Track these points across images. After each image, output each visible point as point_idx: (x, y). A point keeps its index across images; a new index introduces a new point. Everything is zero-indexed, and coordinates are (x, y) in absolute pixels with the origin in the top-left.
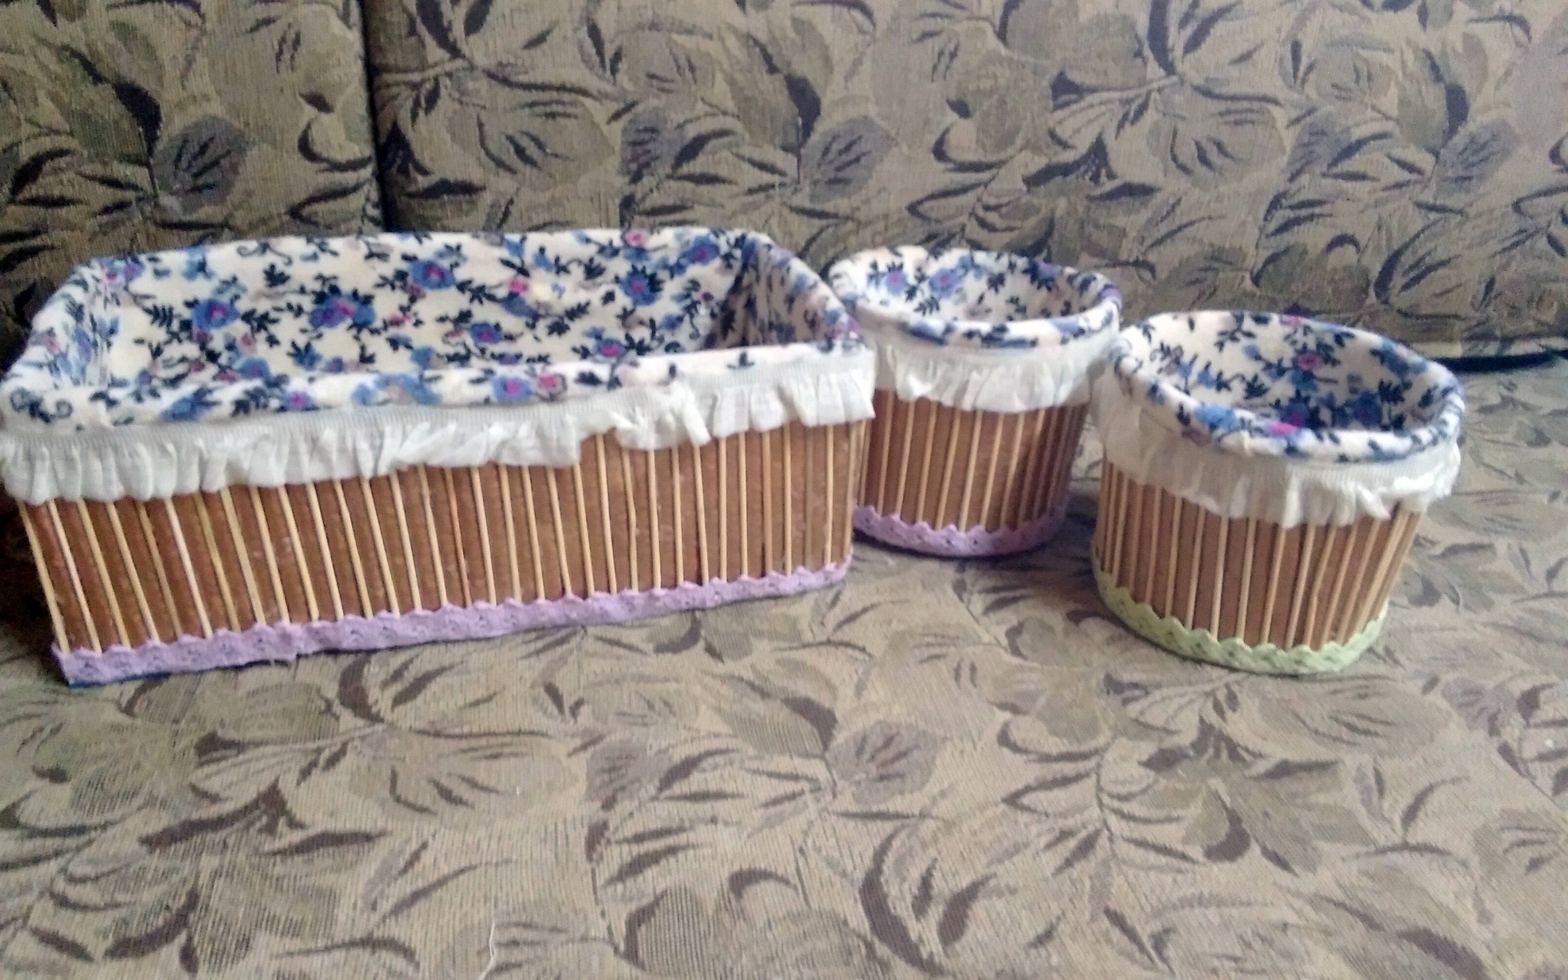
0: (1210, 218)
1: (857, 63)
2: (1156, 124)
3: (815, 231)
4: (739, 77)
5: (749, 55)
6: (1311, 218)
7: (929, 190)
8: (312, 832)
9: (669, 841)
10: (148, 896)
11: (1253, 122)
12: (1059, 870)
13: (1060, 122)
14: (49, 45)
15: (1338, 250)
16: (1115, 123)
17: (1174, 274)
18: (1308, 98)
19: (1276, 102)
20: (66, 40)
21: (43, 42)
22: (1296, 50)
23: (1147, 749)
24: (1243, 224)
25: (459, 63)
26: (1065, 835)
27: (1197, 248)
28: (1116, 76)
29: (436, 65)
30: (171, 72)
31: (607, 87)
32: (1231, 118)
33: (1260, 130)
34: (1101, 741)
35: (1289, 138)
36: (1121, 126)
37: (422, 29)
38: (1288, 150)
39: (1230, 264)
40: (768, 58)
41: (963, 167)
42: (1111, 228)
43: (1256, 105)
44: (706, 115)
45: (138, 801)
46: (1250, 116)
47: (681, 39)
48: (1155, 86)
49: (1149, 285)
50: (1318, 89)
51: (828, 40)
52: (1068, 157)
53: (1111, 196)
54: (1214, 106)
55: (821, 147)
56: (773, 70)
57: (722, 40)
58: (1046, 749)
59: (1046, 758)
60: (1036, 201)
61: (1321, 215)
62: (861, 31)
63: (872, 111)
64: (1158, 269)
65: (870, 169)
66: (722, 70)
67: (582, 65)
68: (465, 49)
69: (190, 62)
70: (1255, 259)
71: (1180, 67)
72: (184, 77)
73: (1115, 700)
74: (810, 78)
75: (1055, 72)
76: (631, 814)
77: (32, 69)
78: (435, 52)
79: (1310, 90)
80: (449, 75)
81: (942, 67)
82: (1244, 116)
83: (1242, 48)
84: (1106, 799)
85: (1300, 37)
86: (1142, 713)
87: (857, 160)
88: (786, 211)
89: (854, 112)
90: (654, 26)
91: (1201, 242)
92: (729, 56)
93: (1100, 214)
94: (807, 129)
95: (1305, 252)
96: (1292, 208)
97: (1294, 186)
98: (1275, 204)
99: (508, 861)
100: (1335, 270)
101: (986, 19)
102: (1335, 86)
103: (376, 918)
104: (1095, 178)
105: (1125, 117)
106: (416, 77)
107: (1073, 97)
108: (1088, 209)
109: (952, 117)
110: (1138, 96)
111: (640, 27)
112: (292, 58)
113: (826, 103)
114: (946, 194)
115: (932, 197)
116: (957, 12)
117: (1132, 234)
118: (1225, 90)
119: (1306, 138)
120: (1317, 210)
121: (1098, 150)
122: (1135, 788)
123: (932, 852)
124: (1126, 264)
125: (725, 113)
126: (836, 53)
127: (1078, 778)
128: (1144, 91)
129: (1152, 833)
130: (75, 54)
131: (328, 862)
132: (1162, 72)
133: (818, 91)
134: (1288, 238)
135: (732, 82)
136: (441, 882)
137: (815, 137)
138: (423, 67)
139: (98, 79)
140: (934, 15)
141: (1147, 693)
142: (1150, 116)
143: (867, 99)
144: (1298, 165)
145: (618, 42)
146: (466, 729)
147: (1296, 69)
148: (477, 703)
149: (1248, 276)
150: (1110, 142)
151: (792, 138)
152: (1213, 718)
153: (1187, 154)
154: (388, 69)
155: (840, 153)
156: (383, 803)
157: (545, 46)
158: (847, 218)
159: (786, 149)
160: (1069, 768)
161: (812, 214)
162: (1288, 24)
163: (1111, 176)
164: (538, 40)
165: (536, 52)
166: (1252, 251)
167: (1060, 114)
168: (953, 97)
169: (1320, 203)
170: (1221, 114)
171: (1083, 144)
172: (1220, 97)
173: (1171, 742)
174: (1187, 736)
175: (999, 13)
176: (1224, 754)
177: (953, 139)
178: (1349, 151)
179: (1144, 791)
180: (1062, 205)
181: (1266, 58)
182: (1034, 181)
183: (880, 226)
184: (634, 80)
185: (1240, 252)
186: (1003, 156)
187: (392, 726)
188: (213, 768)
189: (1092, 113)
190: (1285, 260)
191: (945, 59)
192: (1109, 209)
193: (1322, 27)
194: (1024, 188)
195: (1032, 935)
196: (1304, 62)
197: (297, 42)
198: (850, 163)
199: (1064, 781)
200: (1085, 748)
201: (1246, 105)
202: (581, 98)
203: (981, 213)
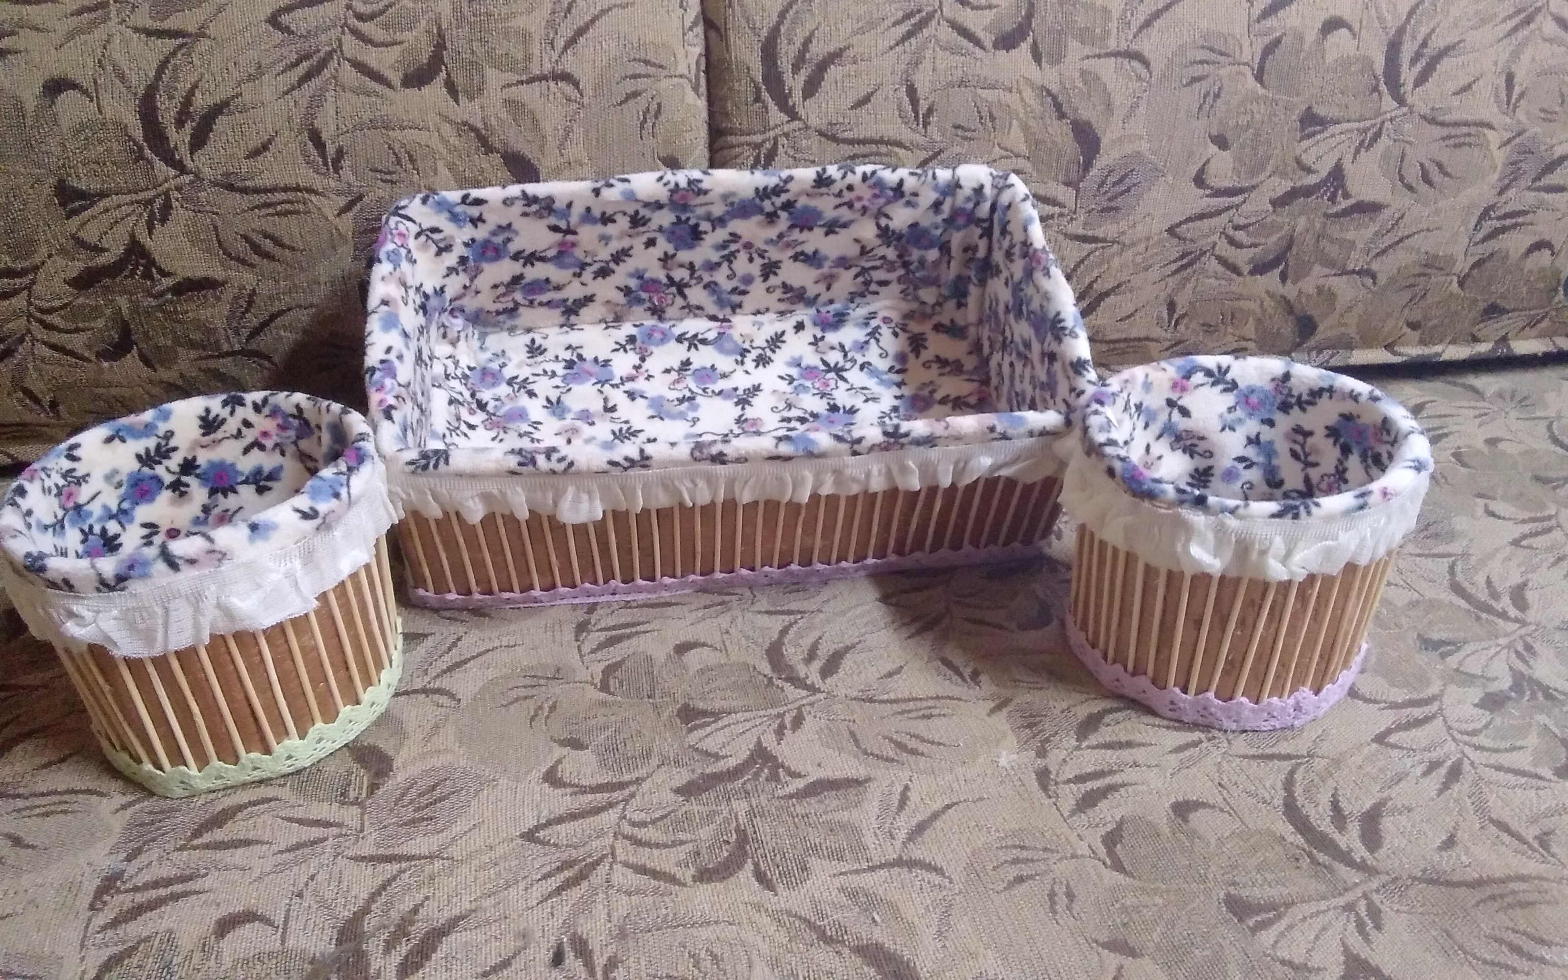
0: (1428, 230)
1: (1134, 107)
2: (1388, 148)
3: (1084, 254)
4: (1032, 123)
5: (1042, 104)
6: (1515, 226)
7: (1188, 214)
8: (811, 779)
9: (1108, 780)
10: (706, 833)
11: (1470, 145)
12: (1440, 792)
13: (1305, 151)
14: (450, 122)
15: (1536, 254)
16: (1353, 150)
17: (1392, 281)
18: (1519, 122)
19: (1490, 126)
20: (466, 117)
21: (447, 119)
22: (1510, 79)
23: (1476, 694)
24: (1456, 234)
25: (796, 124)
26: (1434, 766)
27: (1414, 257)
28: (1355, 110)
29: (776, 126)
30: (552, 143)
31: (919, 139)
32: (1452, 142)
33: (1476, 151)
34: (1434, 689)
35: (1500, 156)
36: (1357, 152)
37: (765, 96)
38: (1499, 168)
39: (1441, 269)
40: (1058, 106)
41: (1218, 193)
42: (1342, 242)
43: (1473, 130)
44: (1002, 157)
45: (655, 761)
46: (1467, 140)
47: (984, 93)
48: (1388, 116)
49: (1370, 291)
50: (1528, 113)
51: (1110, 87)
52: (1311, 180)
53: (1346, 212)
54: (1438, 131)
55: (1099, 180)
56: (1062, 116)
57: (1020, 92)
58: (1392, 698)
59: (1394, 706)
60: (1279, 220)
61: (1523, 224)
62: (1139, 78)
63: (1144, 147)
64: (1379, 276)
65: (1139, 197)
66: (1018, 119)
67: (900, 120)
68: (802, 112)
69: (568, 132)
70: (1462, 265)
71: (1410, 100)
72: (561, 147)
73: (1434, 655)
74: (1093, 121)
75: (1304, 107)
76: (1064, 760)
77: (434, 141)
78: (776, 115)
79: (1521, 115)
80: (786, 135)
81: (1207, 107)
82: (1462, 140)
83: (1464, 80)
84: (1458, 736)
85: (1514, 68)
86: (1461, 663)
87: (1128, 190)
88: (1061, 238)
89: (1128, 149)
90: (962, 83)
91: (1418, 251)
92: (1025, 105)
93: (1334, 231)
94: (1087, 165)
95: (1507, 257)
96: (1499, 218)
97: (1503, 198)
98: (1485, 214)
99: (981, 799)
100: (1530, 272)
101: (1247, 64)
102: (1543, 110)
103: (898, 844)
104: (1333, 199)
105: (1361, 143)
106: (758, 138)
107: (1318, 128)
108: (1324, 225)
109: (1213, 149)
110: (1373, 125)
111: (951, 85)
112: (653, 126)
113: (1105, 142)
114: (1201, 217)
115: (1189, 220)
116: (1221, 59)
117: (1360, 246)
118: (1447, 118)
119: (1515, 157)
120: (1520, 220)
121: (1337, 175)
122: (1478, 726)
123: (1331, 783)
124: (1354, 272)
125: (1017, 156)
126: (1117, 100)
127: (1427, 720)
128: (1379, 120)
129: (1506, 759)
130: (473, 129)
131: (835, 803)
132: (1395, 104)
133: (1099, 133)
134: (1493, 245)
135: (1025, 128)
136: (935, 816)
137: (1093, 172)
138: (766, 129)
139: (489, 149)
140: (1202, 62)
141: (1458, 649)
142: (1384, 142)
143: (1141, 138)
144: (1506, 181)
145: (931, 99)
146: (892, 696)
147: (1509, 96)
148: (890, 675)
149: (1455, 279)
150: (1347, 165)
151: (1073, 176)
152: (1520, 666)
153: (1413, 174)
154: (732, 132)
155: (1115, 184)
156: (856, 756)
157: (869, 106)
158: (1113, 242)
159: (1067, 184)
160: (1417, 712)
161: (1084, 239)
162: (1504, 57)
163: (1346, 196)
164: (865, 101)
165: (862, 111)
166: (1461, 257)
167: (1306, 143)
168: (1215, 133)
169: (1524, 213)
170: (1443, 139)
171: (1324, 169)
172: (1443, 124)
173: (1493, 687)
174: (1505, 683)
175: (1257, 60)
176: (1540, 695)
177: (1212, 169)
178: (1551, 167)
179: (1486, 726)
180: (1302, 223)
181: (1484, 90)
182: (1278, 203)
183: (1141, 247)
184: (942, 131)
185: (1451, 260)
186: (1254, 181)
187: (830, 695)
188: (701, 733)
189: (1333, 142)
190: (1488, 265)
191: (1210, 100)
192: (1342, 224)
193: (1533, 59)
194: (1271, 209)
195: (1438, 842)
196: (1517, 90)
197: (658, 112)
198: (1122, 193)
199: (1418, 723)
200: (1423, 695)
201: (1465, 130)
202: (896, 149)
203: (1231, 232)
